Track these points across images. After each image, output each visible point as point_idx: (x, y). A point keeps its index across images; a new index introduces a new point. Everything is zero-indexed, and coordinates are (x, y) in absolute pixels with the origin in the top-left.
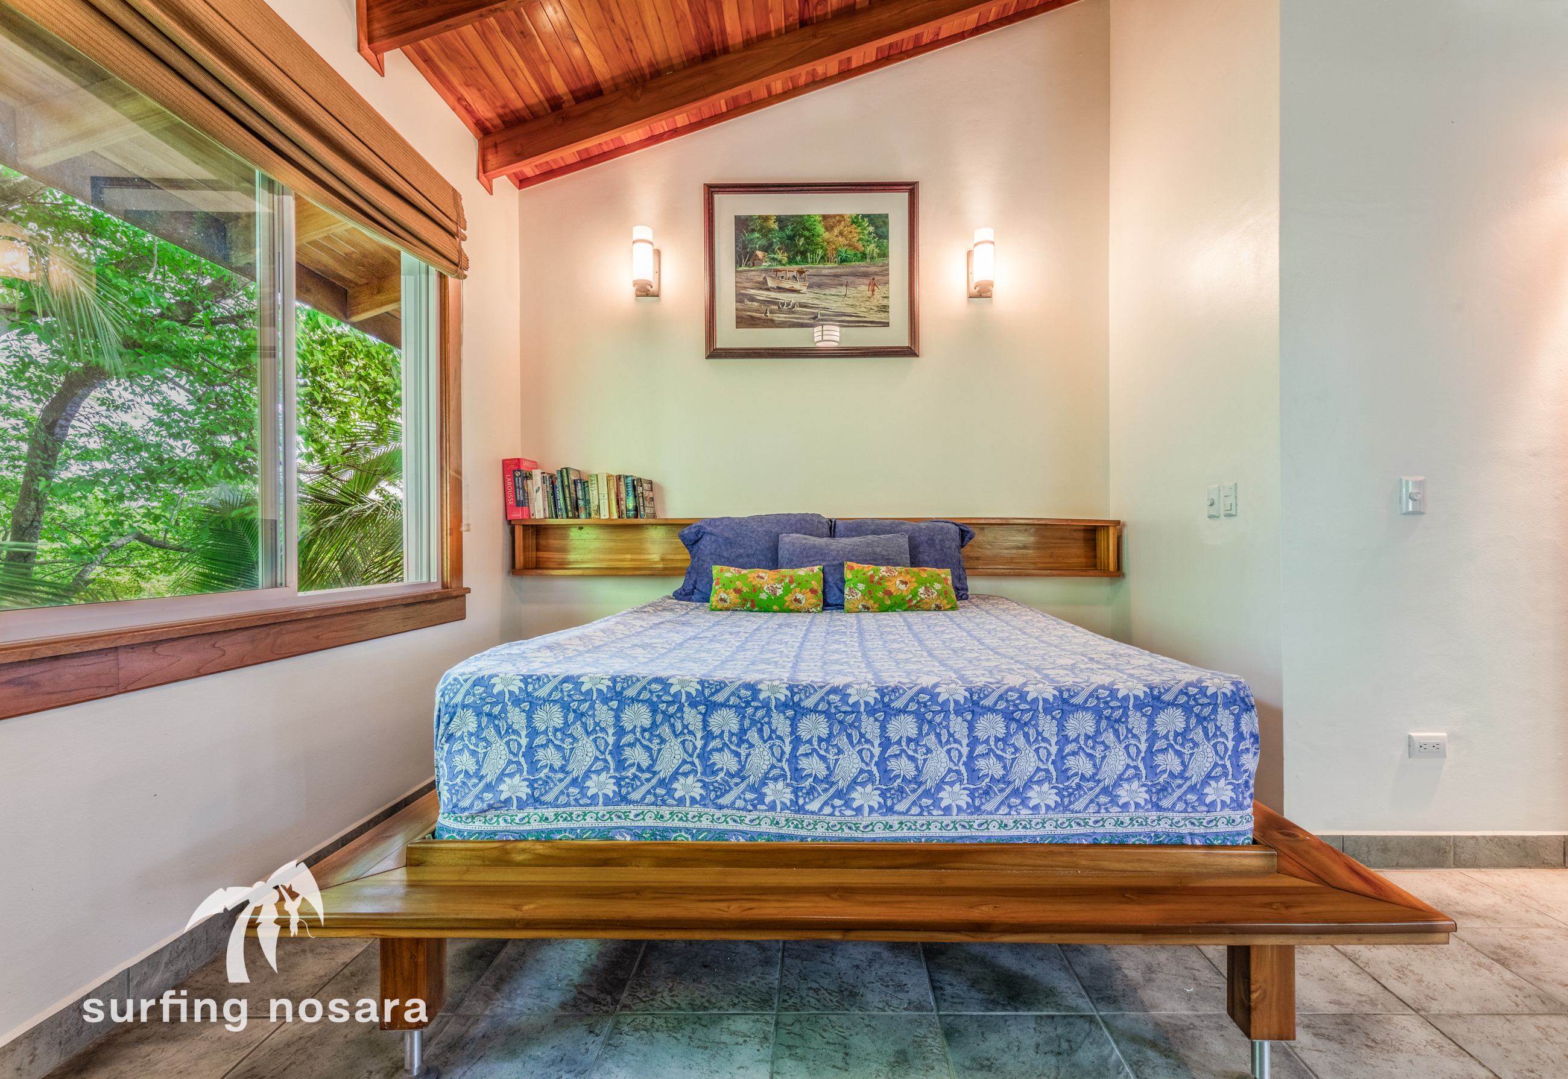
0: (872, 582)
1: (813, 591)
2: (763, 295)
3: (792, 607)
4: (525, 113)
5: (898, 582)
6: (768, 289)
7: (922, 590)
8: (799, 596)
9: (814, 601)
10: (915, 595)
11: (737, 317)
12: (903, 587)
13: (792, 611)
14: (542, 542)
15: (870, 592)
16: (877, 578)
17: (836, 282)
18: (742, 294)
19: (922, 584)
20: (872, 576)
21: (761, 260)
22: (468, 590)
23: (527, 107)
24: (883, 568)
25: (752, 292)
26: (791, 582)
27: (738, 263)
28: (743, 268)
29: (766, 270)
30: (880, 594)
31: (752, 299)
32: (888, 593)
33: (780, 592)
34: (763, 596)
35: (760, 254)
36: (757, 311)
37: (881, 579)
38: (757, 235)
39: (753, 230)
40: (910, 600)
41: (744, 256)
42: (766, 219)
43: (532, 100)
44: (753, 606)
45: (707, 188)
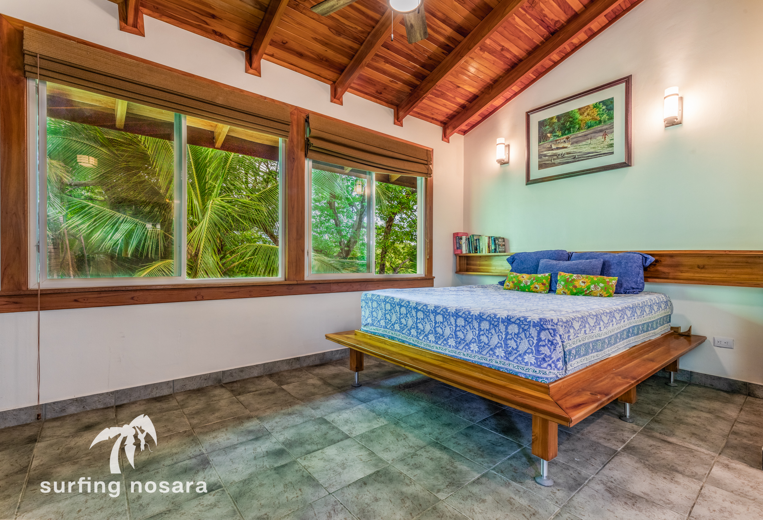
0: (568, 281)
1: (544, 284)
2: (550, 153)
3: (533, 290)
4: (455, 113)
5: (581, 282)
6: (552, 150)
7: (592, 286)
8: (537, 286)
9: (544, 288)
10: (589, 288)
11: (539, 165)
12: (583, 284)
13: (534, 292)
15: (566, 286)
16: (570, 279)
17: (585, 138)
18: (541, 155)
19: (593, 284)
20: (568, 279)
21: (550, 138)
22: (434, 277)
23: (454, 111)
24: (575, 275)
25: (545, 152)
26: (534, 280)
27: (540, 141)
28: (542, 143)
29: (552, 141)
30: (571, 287)
31: (545, 156)
32: (575, 287)
33: (529, 284)
34: (522, 285)
35: (549, 135)
36: (548, 160)
37: (572, 280)
38: (548, 127)
39: (546, 125)
40: (586, 291)
41: (542, 138)
42: (552, 118)
43: (455, 109)
44: (518, 289)
45: (527, 113)
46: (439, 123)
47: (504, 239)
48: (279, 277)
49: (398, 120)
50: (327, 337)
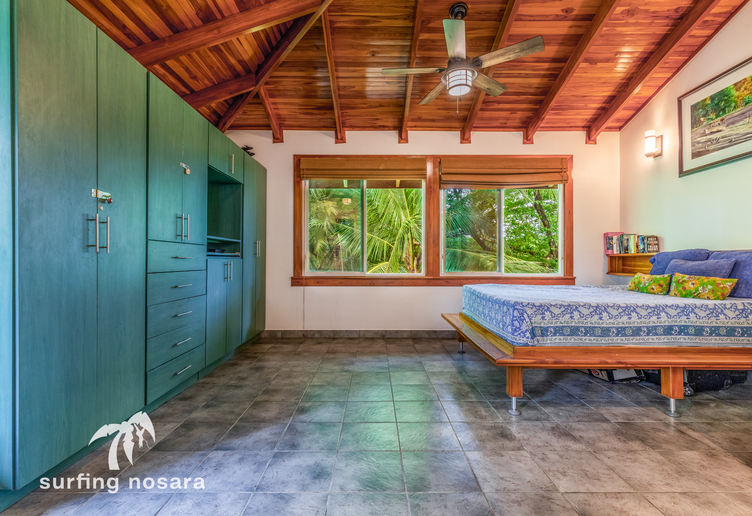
0: (678, 282)
1: (661, 285)
2: (704, 139)
3: (651, 291)
4: (595, 116)
5: (691, 283)
6: (706, 135)
7: (701, 288)
8: (654, 287)
9: (660, 289)
10: (697, 290)
11: (692, 154)
12: (692, 286)
13: (651, 293)
14: (624, 262)
15: (677, 288)
16: (681, 281)
17: (743, 117)
18: (694, 142)
19: (701, 285)
20: (680, 280)
21: (703, 122)
22: (575, 278)
23: (594, 115)
24: (687, 276)
25: (699, 139)
26: (651, 281)
27: (692, 127)
28: (695, 129)
29: (705, 126)
30: (681, 288)
31: (699, 143)
32: (684, 288)
33: (647, 284)
34: (641, 286)
35: (702, 119)
36: (701, 148)
37: (683, 281)
38: (701, 110)
39: (699, 109)
40: (694, 293)
41: (695, 123)
42: (705, 100)
43: (593, 113)
44: (639, 290)
45: (678, 98)
46: (581, 129)
47: (657, 237)
48: (422, 274)
49: (528, 140)
50: (442, 316)
